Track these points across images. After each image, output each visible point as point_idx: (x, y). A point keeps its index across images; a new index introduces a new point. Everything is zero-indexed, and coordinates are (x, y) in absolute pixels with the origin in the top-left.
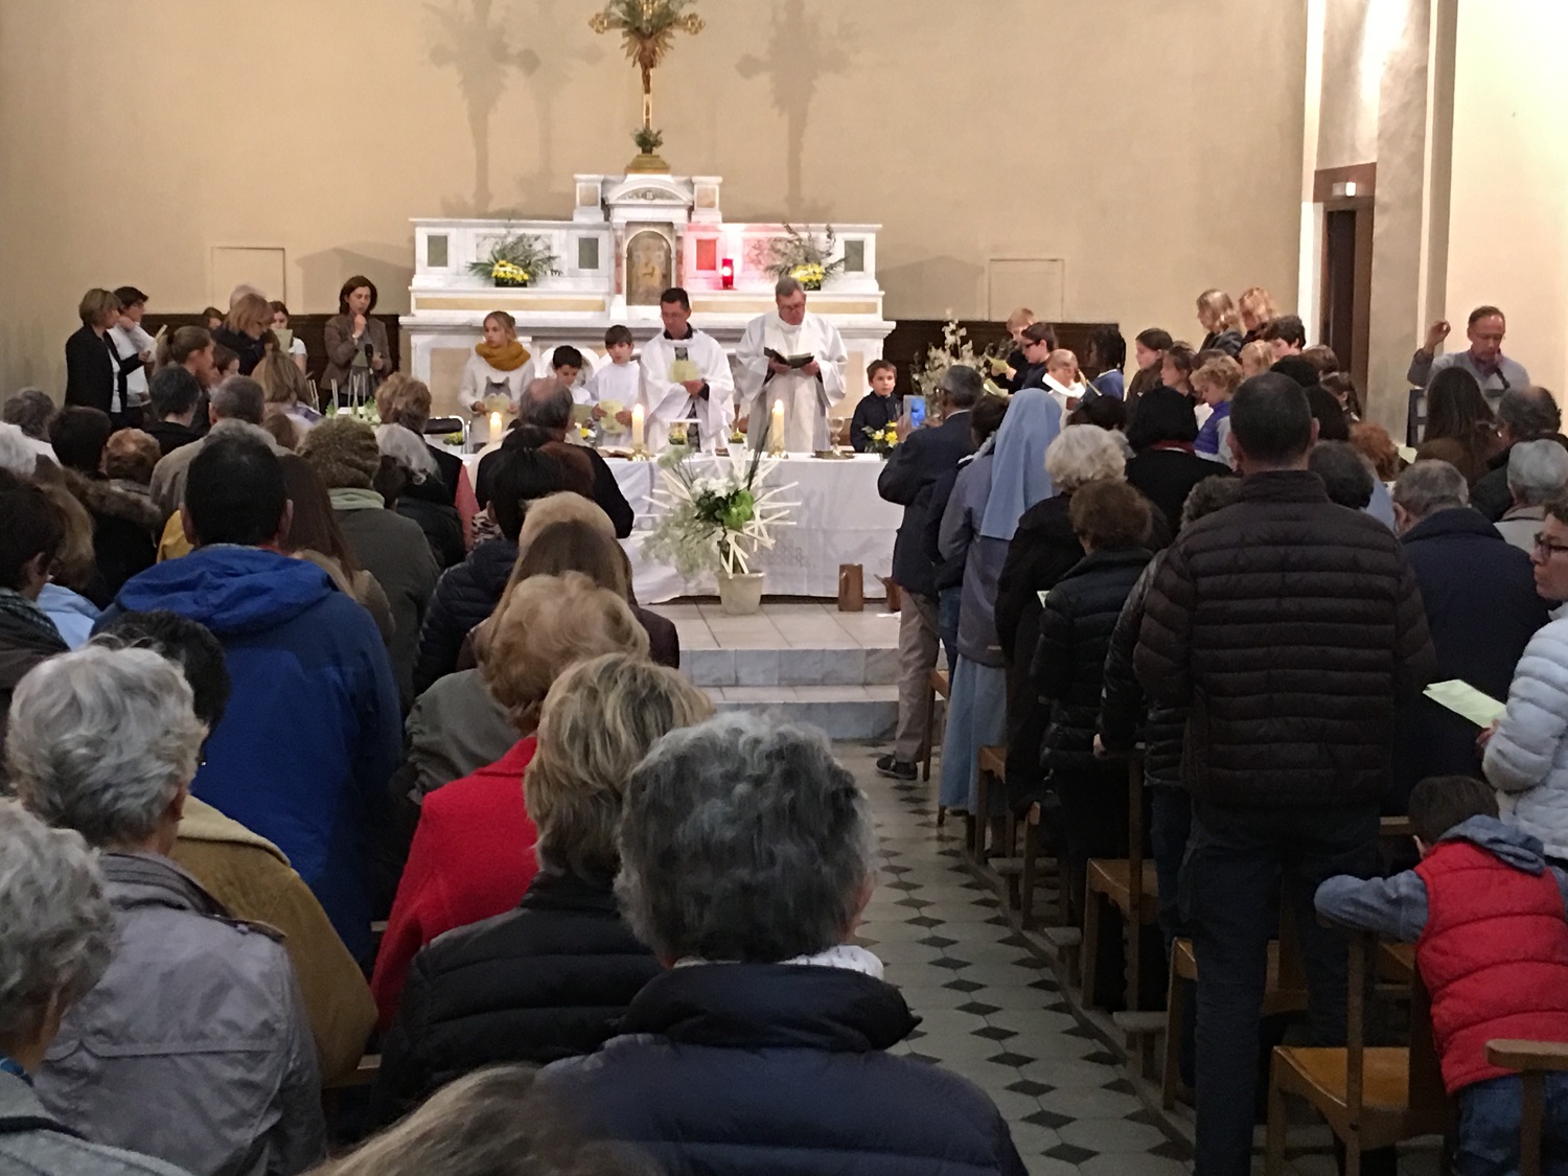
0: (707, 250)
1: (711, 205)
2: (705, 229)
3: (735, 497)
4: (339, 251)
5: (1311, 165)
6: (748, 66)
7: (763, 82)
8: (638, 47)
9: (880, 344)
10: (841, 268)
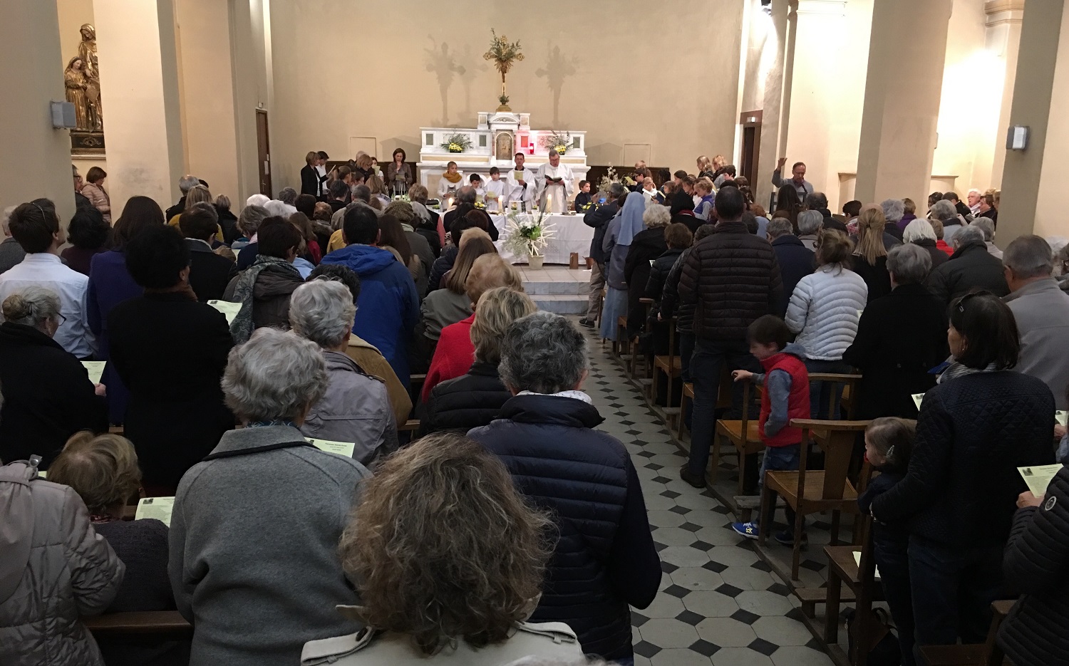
0: (524, 139)
1: (526, 124)
2: (524, 132)
3: (534, 228)
4: (394, 139)
5: (739, 111)
6: (540, 73)
7: (545, 79)
8: (501, 66)
9: (585, 174)
10: (572, 147)
